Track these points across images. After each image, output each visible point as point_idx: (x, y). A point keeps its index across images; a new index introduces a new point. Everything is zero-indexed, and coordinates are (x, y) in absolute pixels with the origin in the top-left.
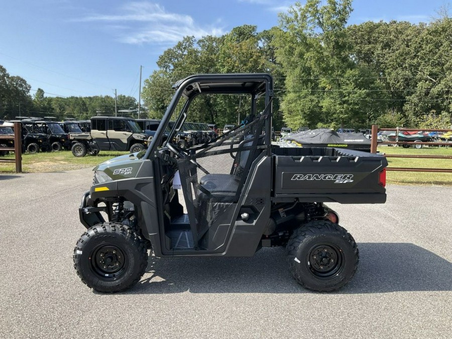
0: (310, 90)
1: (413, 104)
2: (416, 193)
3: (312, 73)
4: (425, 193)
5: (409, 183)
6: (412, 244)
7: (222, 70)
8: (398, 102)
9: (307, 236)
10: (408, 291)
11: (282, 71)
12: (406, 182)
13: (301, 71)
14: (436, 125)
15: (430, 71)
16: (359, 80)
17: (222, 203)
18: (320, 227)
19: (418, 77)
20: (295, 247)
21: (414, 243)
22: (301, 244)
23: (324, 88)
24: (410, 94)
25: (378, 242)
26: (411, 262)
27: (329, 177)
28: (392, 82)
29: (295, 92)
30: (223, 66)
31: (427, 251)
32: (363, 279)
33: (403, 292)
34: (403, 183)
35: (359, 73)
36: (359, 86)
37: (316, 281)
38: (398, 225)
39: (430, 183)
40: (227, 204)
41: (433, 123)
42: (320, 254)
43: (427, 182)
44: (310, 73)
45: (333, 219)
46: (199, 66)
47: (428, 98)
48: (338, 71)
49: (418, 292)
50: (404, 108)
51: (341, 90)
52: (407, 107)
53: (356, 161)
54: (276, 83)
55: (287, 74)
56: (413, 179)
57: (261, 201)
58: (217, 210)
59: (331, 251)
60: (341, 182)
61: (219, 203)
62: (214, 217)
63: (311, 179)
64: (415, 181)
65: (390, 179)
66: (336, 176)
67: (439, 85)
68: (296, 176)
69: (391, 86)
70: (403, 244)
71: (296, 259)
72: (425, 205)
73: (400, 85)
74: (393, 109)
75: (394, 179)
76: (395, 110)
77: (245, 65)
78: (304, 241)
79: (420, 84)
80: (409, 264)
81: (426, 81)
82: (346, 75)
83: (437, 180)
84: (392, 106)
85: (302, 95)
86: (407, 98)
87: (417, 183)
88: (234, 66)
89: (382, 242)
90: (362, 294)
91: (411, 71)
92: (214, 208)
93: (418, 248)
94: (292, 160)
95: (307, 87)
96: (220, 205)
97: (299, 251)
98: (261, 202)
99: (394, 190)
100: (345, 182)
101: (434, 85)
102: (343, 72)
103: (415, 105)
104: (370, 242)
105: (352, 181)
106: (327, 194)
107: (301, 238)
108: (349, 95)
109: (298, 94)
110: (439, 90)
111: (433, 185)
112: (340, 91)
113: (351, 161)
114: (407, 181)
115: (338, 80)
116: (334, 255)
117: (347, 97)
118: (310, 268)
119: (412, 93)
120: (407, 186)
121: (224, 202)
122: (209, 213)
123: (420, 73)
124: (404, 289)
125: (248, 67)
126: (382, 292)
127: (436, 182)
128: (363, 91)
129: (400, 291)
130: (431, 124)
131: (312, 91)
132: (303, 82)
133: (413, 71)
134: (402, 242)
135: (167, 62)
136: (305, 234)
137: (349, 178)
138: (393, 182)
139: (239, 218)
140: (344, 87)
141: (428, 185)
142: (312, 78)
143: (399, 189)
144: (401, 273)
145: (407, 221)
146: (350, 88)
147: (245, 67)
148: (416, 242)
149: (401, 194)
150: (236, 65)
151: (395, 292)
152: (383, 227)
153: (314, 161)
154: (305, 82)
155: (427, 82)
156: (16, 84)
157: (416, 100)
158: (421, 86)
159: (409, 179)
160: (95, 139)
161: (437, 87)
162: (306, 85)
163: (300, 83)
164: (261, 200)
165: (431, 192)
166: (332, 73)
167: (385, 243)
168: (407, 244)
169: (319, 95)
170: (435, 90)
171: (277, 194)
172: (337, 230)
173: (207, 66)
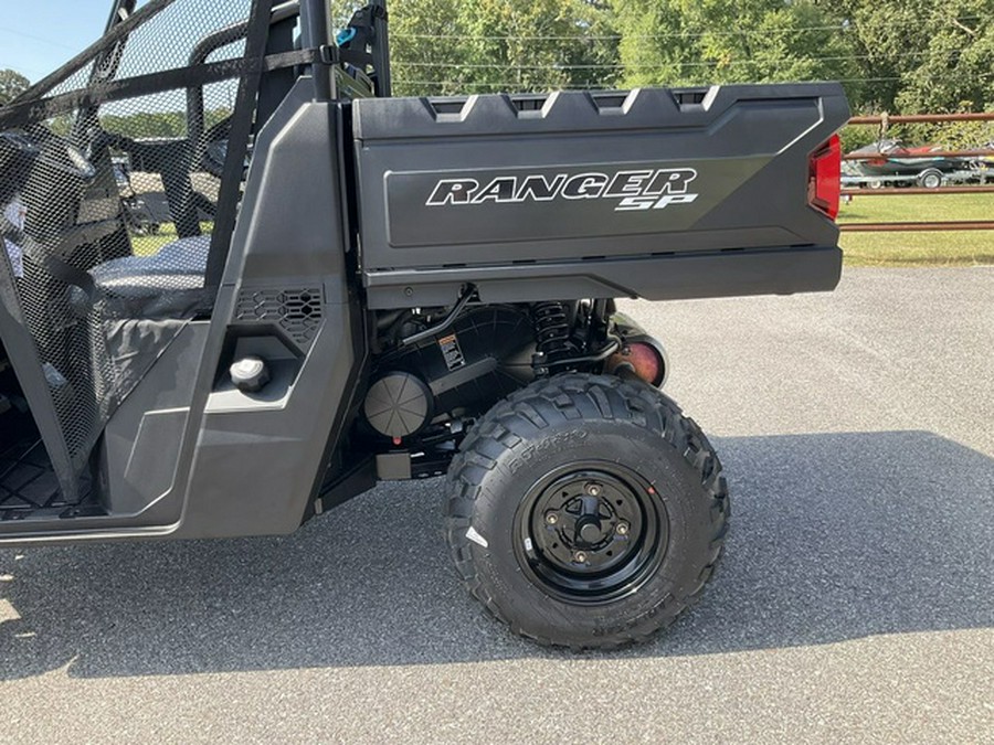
0: (679, 66)
1: (919, 91)
2: (933, 285)
3: (683, 24)
4: (957, 284)
5: (912, 261)
6: (929, 433)
7: (470, 27)
8: (883, 87)
9: (511, 440)
10: (924, 629)
11: (613, 24)
12: (904, 261)
13: (657, 21)
14: (971, 135)
15: (959, 8)
16: (796, 37)
17: (147, 322)
18: (564, 399)
19: (931, 23)
20: (466, 486)
21: (936, 430)
22: (489, 474)
23: (713, 63)
24: (913, 65)
25: (818, 432)
26: (927, 502)
27: (595, 185)
28: (868, 39)
29: (644, 71)
30: (474, 17)
31: (980, 455)
32: (752, 581)
33: (900, 639)
34: (897, 263)
35: (795, 20)
36: (796, 49)
37: (558, 614)
38: (883, 373)
39: (969, 259)
40: (167, 322)
41: (964, 133)
42: (572, 503)
43: (959, 259)
44: (680, 22)
45: (645, 366)
46: (417, 19)
47: (956, 73)
48: (745, 17)
49: (964, 634)
50: (898, 101)
51: (752, 61)
52: (903, 97)
53: (707, 104)
54: (600, 54)
55: (625, 31)
56: (923, 252)
57: (306, 307)
58: (125, 352)
59: (615, 492)
60: (645, 206)
61: (132, 323)
62: (117, 381)
63: (514, 199)
64: (927, 256)
65: (862, 254)
66: (624, 179)
67: (983, 40)
68: (446, 188)
69: (868, 48)
70: (899, 433)
71: (472, 534)
72: (960, 314)
73: (889, 48)
74: (873, 104)
75: (873, 253)
76: (876, 107)
77: (526, 12)
78: (500, 460)
79: (934, 41)
80: (921, 510)
81: (950, 32)
82: (763, 27)
83: (986, 253)
84: (868, 97)
85: (659, 79)
86: (906, 76)
87: (934, 260)
88: (499, 16)
89: (832, 430)
90: (742, 656)
91: (916, 11)
92: (111, 345)
93: (949, 445)
94: (424, 111)
95: (672, 59)
96: (136, 329)
97: (481, 503)
98: (307, 310)
99: (872, 280)
100: (661, 204)
101: (969, 40)
102: (757, 18)
103: (923, 93)
104: (792, 431)
105: (690, 198)
106: (586, 259)
107: (491, 447)
108: (770, 75)
109: (650, 77)
110: (980, 52)
111: (976, 265)
112: (751, 64)
113: (687, 107)
114: (906, 257)
115: (744, 37)
116: (630, 508)
117: (767, 78)
118: (532, 564)
119: (918, 65)
120: (906, 268)
121: (158, 316)
122: (95, 365)
123: (935, 13)
124: (907, 624)
125: (532, 17)
126: (822, 639)
127: (984, 256)
128: (806, 63)
129: (891, 631)
130: (959, 135)
131: (683, 68)
132: (664, 47)
133: (920, 11)
134: (896, 428)
135: (341, 14)
136: (506, 433)
137: (677, 185)
138: (870, 262)
139: (222, 379)
140: (760, 54)
141: (960, 266)
142: (684, 35)
143: (886, 277)
144: (895, 548)
145: (910, 360)
146: (774, 56)
147: (526, 18)
148: (941, 425)
149: (892, 288)
150: (506, 12)
151: (871, 639)
152: (838, 381)
153: (523, 114)
154: (667, 47)
155: (954, 34)
156: (8, 89)
157: (925, 82)
158: (940, 43)
159: (912, 252)
160: (140, 195)
161: (976, 44)
162: (670, 54)
163: (657, 49)
164: (306, 298)
165: (974, 280)
166: (729, 22)
167: (840, 435)
168: (911, 436)
169: (700, 75)
170: (971, 54)
171: (371, 271)
172: (633, 408)
173: (435, 18)
